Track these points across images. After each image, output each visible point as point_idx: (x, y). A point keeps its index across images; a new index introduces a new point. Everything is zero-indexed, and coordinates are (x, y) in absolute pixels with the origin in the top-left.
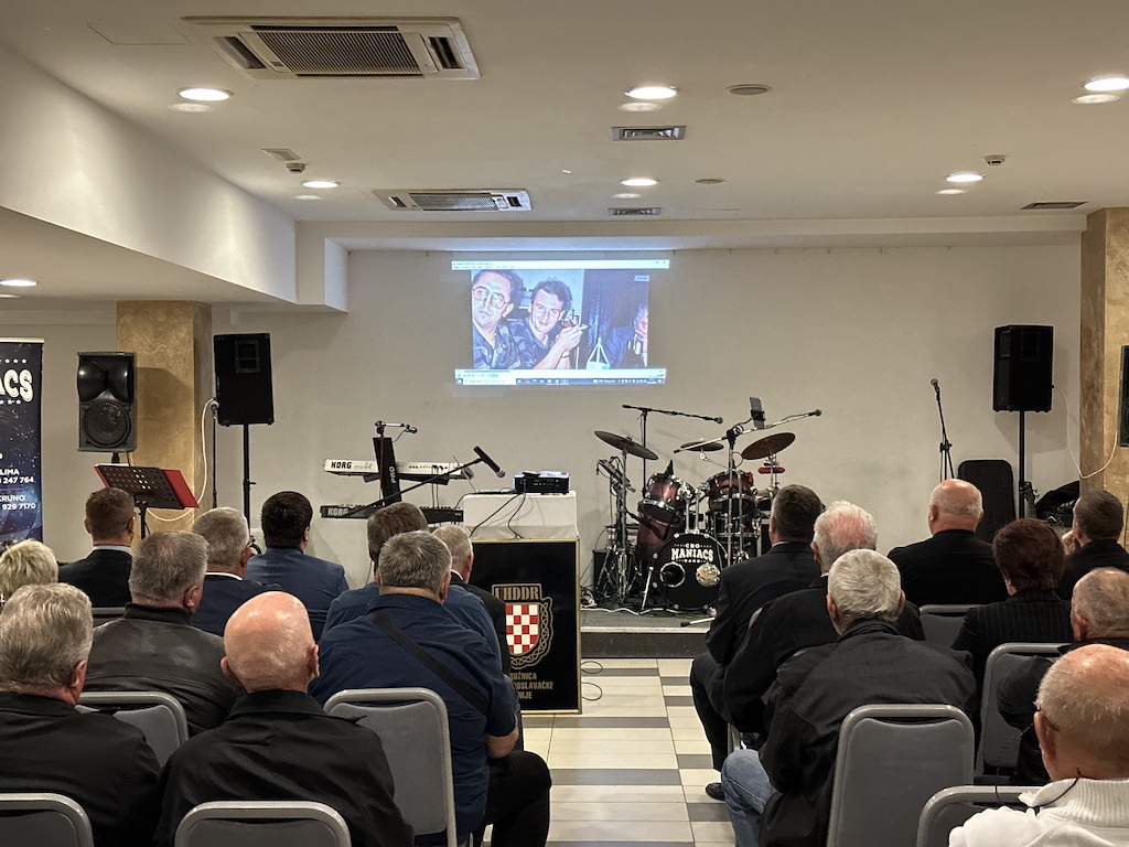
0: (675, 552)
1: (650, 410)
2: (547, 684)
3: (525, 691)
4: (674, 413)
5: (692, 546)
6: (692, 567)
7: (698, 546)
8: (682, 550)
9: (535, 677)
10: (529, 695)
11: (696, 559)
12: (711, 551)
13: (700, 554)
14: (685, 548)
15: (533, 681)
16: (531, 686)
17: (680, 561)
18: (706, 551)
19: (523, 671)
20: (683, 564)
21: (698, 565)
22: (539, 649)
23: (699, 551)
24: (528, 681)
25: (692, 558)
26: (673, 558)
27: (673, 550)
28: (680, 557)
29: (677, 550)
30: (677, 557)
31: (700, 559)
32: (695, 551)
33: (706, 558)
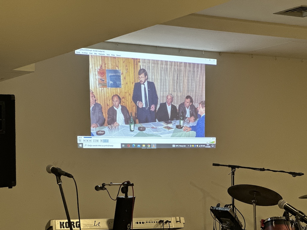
1: (238, 167)
4: (263, 170)
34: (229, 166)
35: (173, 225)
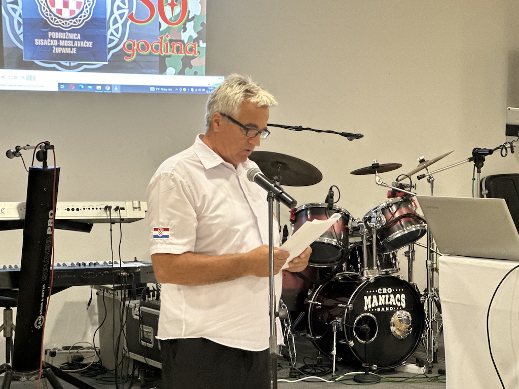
0: (367, 300)
5: (385, 291)
6: (384, 317)
7: (390, 290)
8: (375, 297)
11: (389, 306)
12: (403, 296)
13: (393, 301)
14: (377, 295)
17: (373, 310)
18: (398, 296)
20: (375, 313)
21: (391, 314)
23: (392, 296)
25: (385, 306)
26: (366, 308)
27: (365, 297)
28: (373, 305)
29: (370, 297)
30: (370, 307)
31: (393, 306)
32: (387, 296)
33: (399, 304)
35: (128, 213)
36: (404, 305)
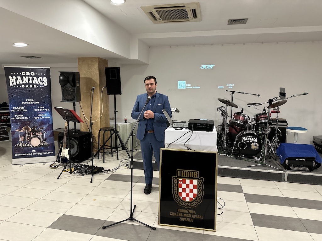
0: (244, 138)
1: (235, 92)
2: (200, 216)
3: (190, 218)
4: (243, 93)
5: (250, 137)
7: (252, 137)
8: (246, 138)
9: (195, 212)
10: (192, 220)
11: (251, 141)
12: (256, 139)
14: (247, 137)
15: (194, 214)
16: (193, 217)
19: (189, 209)
20: (246, 142)
21: (251, 143)
22: (197, 200)
23: (252, 138)
24: (192, 214)
25: (250, 141)
26: (243, 140)
27: (243, 137)
28: (245, 140)
29: (245, 138)
30: (244, 140)
31: (252, 141)
32: (251, 138)
33: (254, 141)
34: (231, 91)
36: (256, 141)
